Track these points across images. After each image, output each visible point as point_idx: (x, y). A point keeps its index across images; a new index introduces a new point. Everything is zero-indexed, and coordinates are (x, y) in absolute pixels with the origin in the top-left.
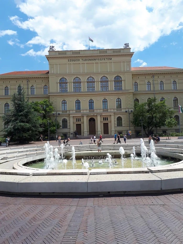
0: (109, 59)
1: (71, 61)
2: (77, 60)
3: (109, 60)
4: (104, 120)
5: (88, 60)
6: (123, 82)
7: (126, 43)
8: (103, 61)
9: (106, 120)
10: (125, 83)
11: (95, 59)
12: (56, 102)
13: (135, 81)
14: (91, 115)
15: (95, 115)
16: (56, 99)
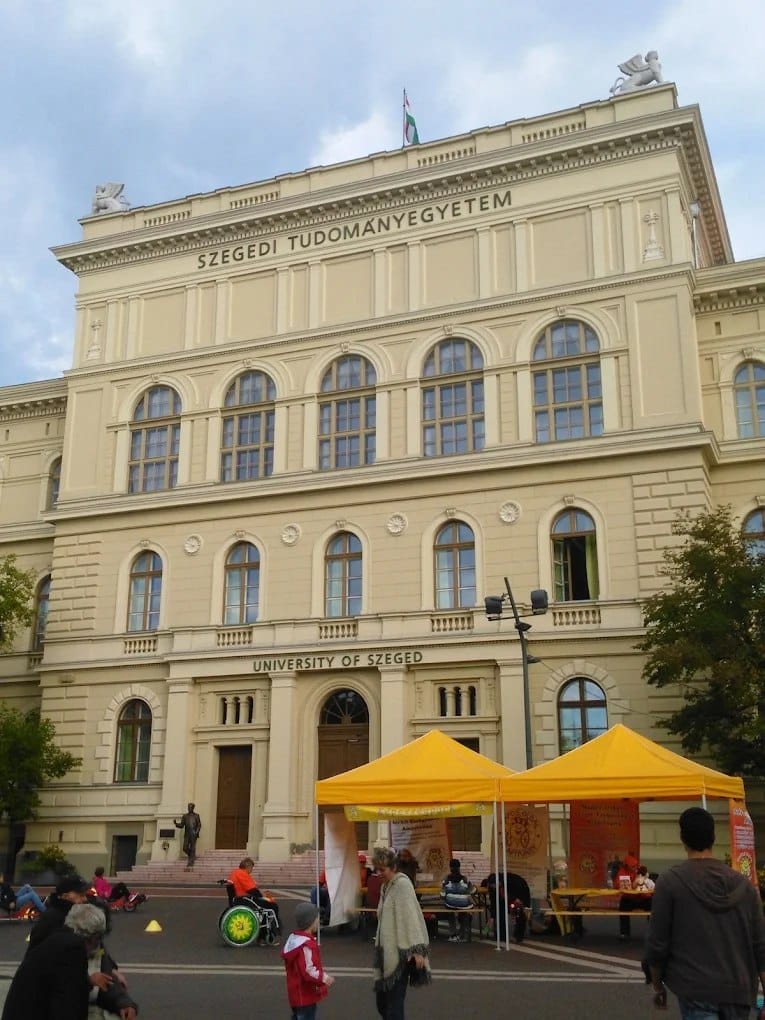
0: (490, 205)
1: (219, 259)
2: (257, 249)
3: (492, 209)
4: (443, 713)
5: (335, 235)
6: (607, 366)
7: (638, 57)
8: (444, 223)
9: (458, 712)
10: (623, 370)
11: (380, 221)
12: (93, 570)
13: (742, 352)
14: (325, 666)
15: (363, 662)
16: (94, 548)
